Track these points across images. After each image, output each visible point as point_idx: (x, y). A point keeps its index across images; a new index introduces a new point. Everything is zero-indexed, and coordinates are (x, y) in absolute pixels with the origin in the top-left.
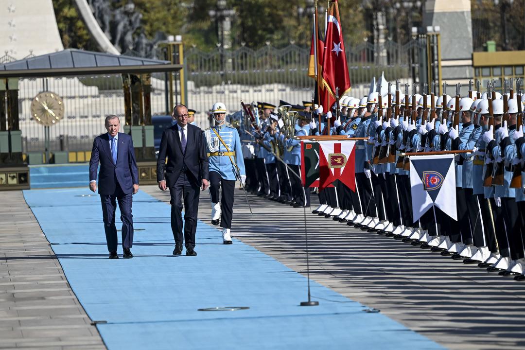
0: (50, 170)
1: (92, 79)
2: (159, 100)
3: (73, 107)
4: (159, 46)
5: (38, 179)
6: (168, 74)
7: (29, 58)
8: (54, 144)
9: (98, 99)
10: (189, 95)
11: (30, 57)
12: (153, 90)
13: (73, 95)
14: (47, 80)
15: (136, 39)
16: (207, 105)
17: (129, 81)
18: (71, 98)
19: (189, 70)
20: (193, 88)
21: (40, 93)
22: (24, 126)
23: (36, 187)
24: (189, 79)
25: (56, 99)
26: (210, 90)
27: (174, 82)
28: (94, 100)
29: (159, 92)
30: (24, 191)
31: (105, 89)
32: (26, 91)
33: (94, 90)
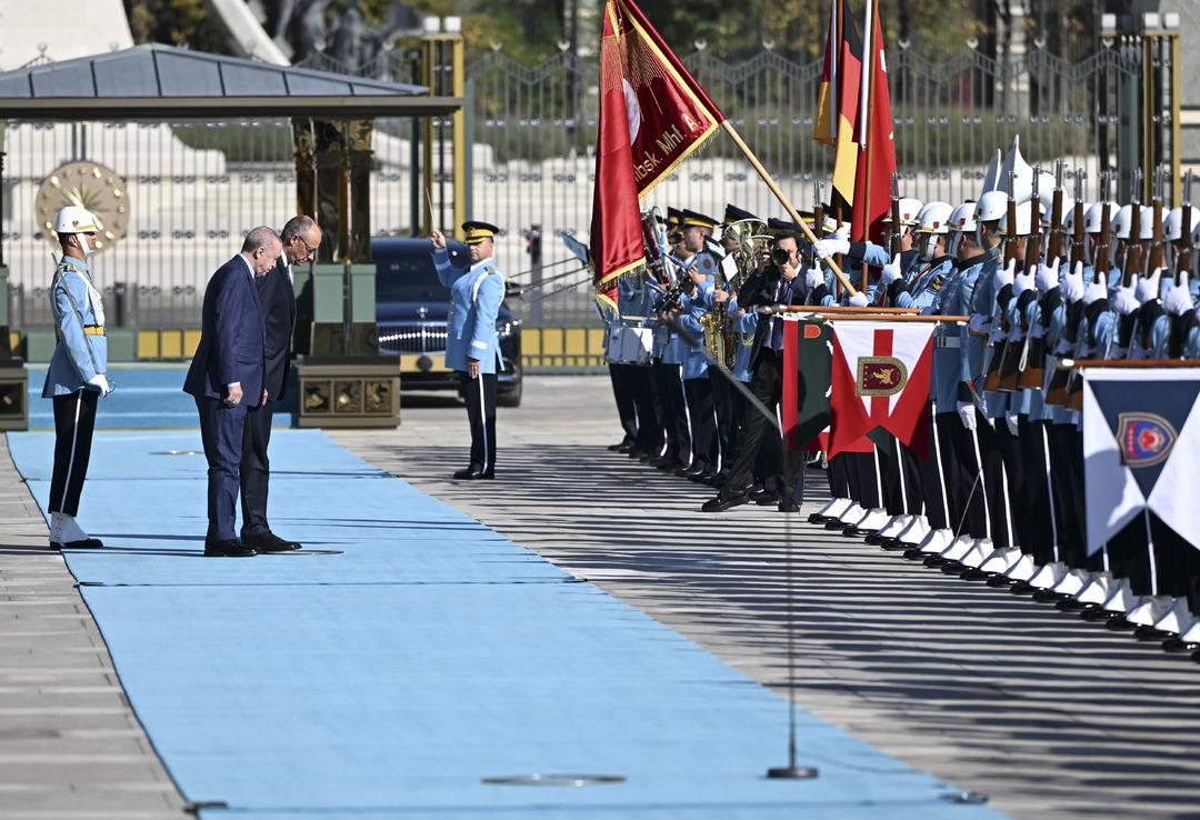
1: (210, 129)
2: (394, 194)
3: (155, 205)
4: (398, 44)
6: (422, 123)
7: (37, 67)
9: (223, 187)
10: (478, 182)
11: (40, 62)
12: (378, 166)
13: (155, 172)
14: (84, 128)
15: (336, 24)
16: (525, 212)
17: (312, 137)
18: (148, 179)
19: (480, 112)
20: (489, 164)
21: (64, 164)
22: (16, 253)
24: (478, 140)
25: (107, 183)
26: (536, 170)
27: (435, 145)
28: (212, 187)
29: (394, 171)
30: (9, 434)
31: (243, 157)
32: (26, 156)
33: (214, 160)
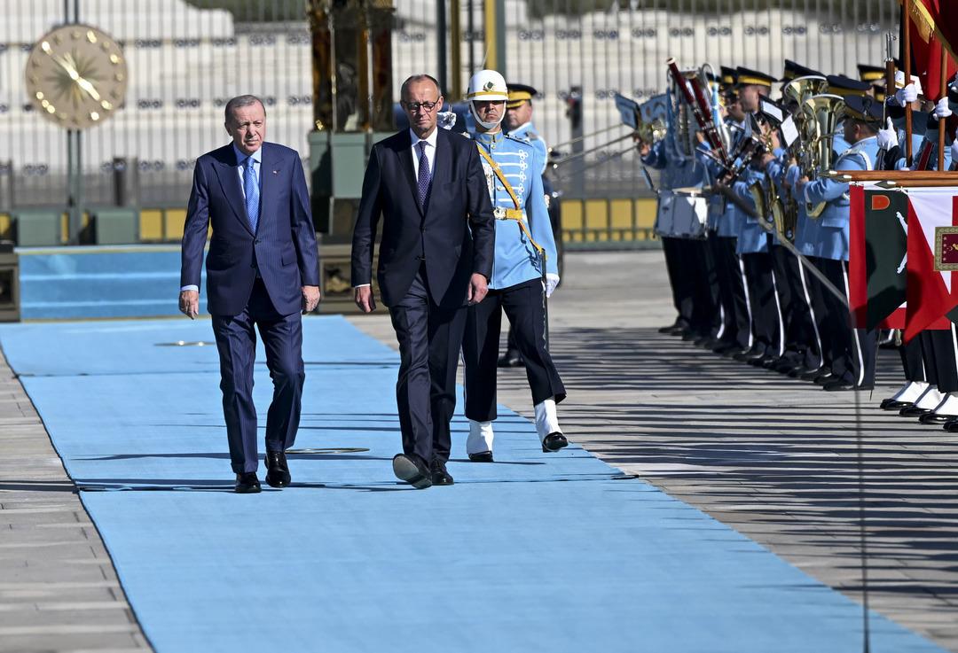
0: (82, 265)
2: (420, 56)
3: (156, 72)
5: (44, 290)
8: (96, 183)
9: (231, 50)
10: (511, 40)
12: (401, 24)
13: (155, 35)
16: (564, 73)
18: (148, 43)
20: (523, 20)
21: (56, 28)
22: (3, 128)
23: (38, 315)
25: (103, 48)
26: (575, 26)
27: (464, 1)
28: (218, 50)
29: (418, 30)
31: (252, 17)
33: (220, 21)
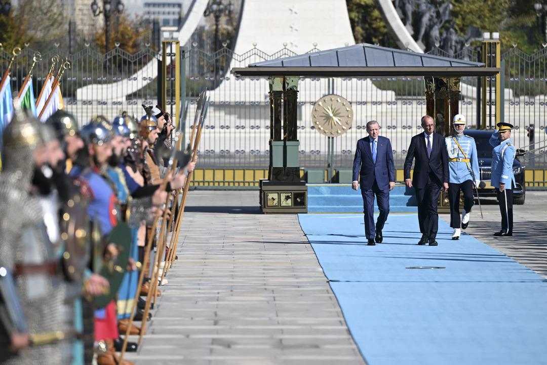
0: (333, 191)
1: (389, 81)
2: (470, 110)
3: (364, 114)
4: (471, 44)
5: (317, 201)
6: (482, 79)
7: (313, 53)
8: (339, 158)
9: (394, 107)
10: (506, 105)
11: (314, 51)
12: (463, 98)
13: (364, 100)
14: (333, 80)
15: (445, 35)
16: (527, 119)
17: (433, 85)
18: (361, 103)
19: (507, 74)
20: (511, 97)
21: (325, 96)
22: (303, 135)
23: (315, 211)
24: (507, 87)
25: (343, 104)
26: (532, 100)
27: (488, 89)
28: (389, 107)
29: (469, 100)
30: (299, 214)
31: (403, 93)
32: (308, 92)
33: (390, 95)
